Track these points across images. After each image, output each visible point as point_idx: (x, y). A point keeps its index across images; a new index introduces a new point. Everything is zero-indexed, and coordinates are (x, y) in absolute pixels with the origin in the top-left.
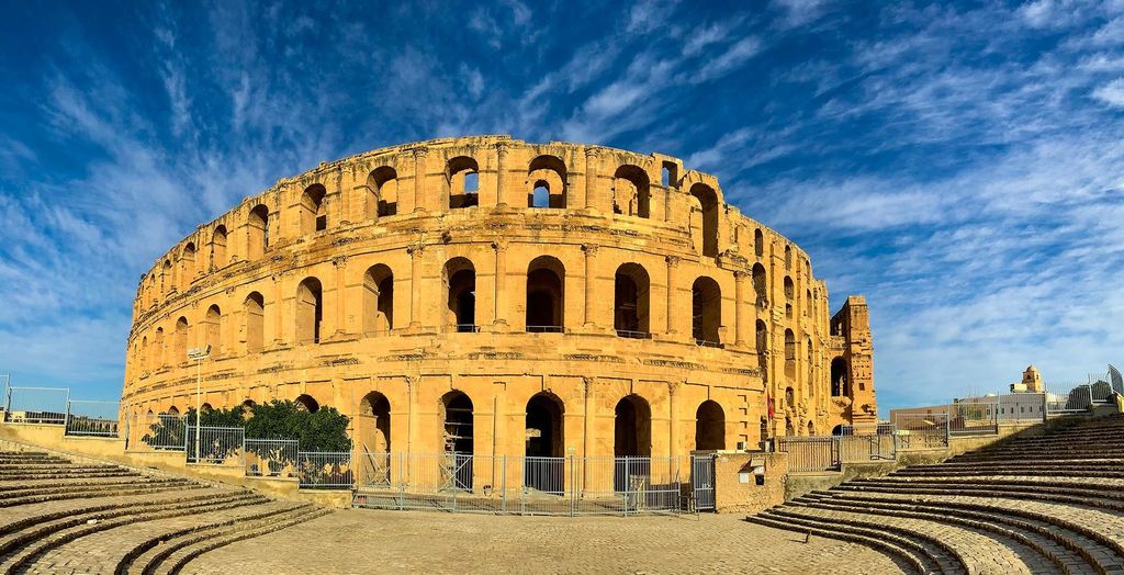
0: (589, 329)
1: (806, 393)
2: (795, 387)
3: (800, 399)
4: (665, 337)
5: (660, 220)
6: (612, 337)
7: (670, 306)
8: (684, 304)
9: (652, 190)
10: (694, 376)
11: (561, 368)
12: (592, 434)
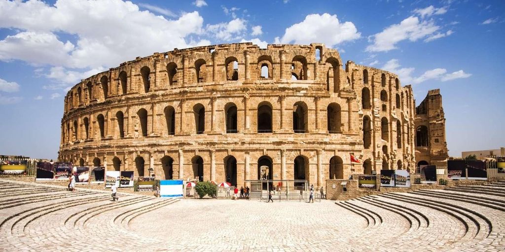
0: (282, 131)
1: (395, 147)
2: (389, 145)
3: (392, 150)
4: (315, 131)
5: (312, 79)
6: (292, 134)
7: (317, 118)
8: (323, 116)
9: (308, 66)
10: (328, 147)
11: (272, 147)
12: (285, 170)
